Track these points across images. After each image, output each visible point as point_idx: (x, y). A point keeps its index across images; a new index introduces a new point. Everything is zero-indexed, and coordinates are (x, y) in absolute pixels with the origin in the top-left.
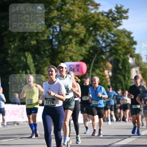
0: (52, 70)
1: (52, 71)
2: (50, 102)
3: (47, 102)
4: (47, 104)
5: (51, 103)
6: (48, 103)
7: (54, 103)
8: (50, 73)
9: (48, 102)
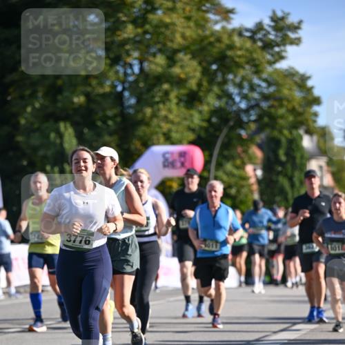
0: (85, 157)
4: (71, 244)
8: (82, 164)
9: (73, 238)
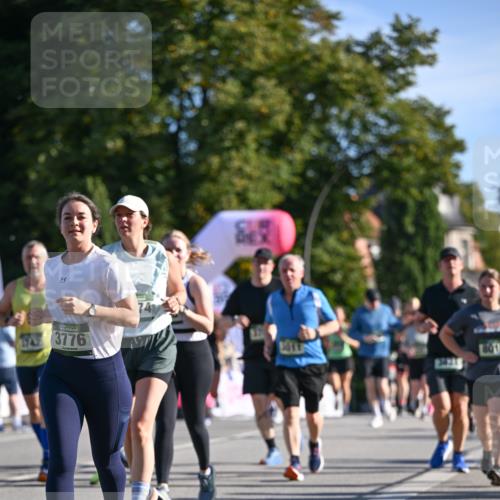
0: (81, 211)
2: (69, 339)
4: (60, 347)
7: (84, 344)
9: (62, 338)
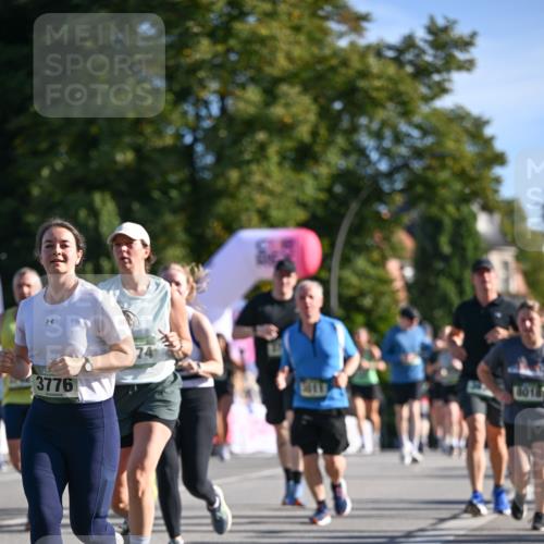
1: (64, 245)
2: (54, 384)
3: (41, 383)
4: (43, 393)
5: (57, 389)
6: (48, 389)
7: (71, 389)
9: (45, 383)
